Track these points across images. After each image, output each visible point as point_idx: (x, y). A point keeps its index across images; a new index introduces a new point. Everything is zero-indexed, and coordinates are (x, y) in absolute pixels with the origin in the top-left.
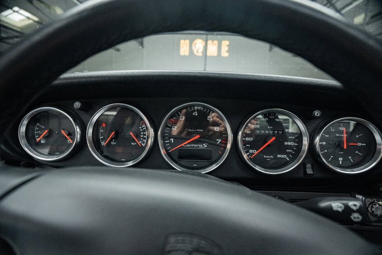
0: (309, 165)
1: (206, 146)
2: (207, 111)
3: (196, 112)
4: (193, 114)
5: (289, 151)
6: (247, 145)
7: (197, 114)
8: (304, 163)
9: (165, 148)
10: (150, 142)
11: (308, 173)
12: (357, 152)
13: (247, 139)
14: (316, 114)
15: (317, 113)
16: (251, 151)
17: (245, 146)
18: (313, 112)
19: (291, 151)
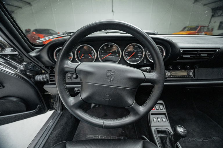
0: (145, 61)
5: (140, 56)
7: (110, 46)
9: (100, 58)
10: (96, 56)
11: (145, 63)
13: (126, 54)
16: (128, 57)
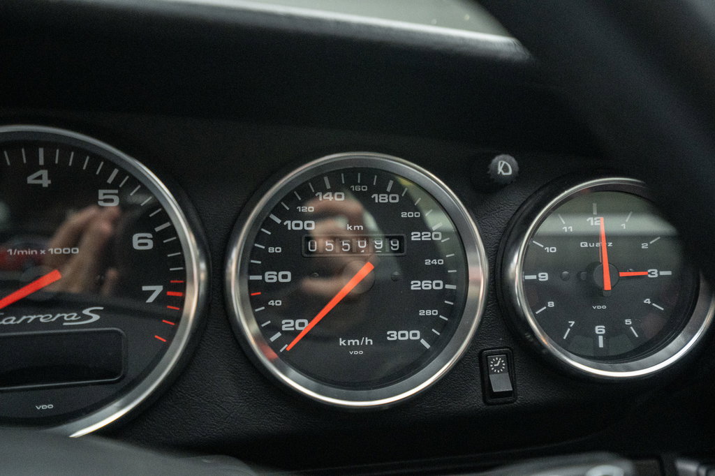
0: (497, 362)
1: (96, 317)
2: (93, 166)
3: (45, 173)
4: (31, 180)
5: (429, 313)
6: (272, 303)
7: (46, 182)
8: (480, 355)
11: (495, 390)
12: (647, 301)
13: (271, 277)
14: (500, 170)
15: (504, 166)
16: (287, 325)
17: (265, 303)
18: (490, 162)
19: (435, 312)
